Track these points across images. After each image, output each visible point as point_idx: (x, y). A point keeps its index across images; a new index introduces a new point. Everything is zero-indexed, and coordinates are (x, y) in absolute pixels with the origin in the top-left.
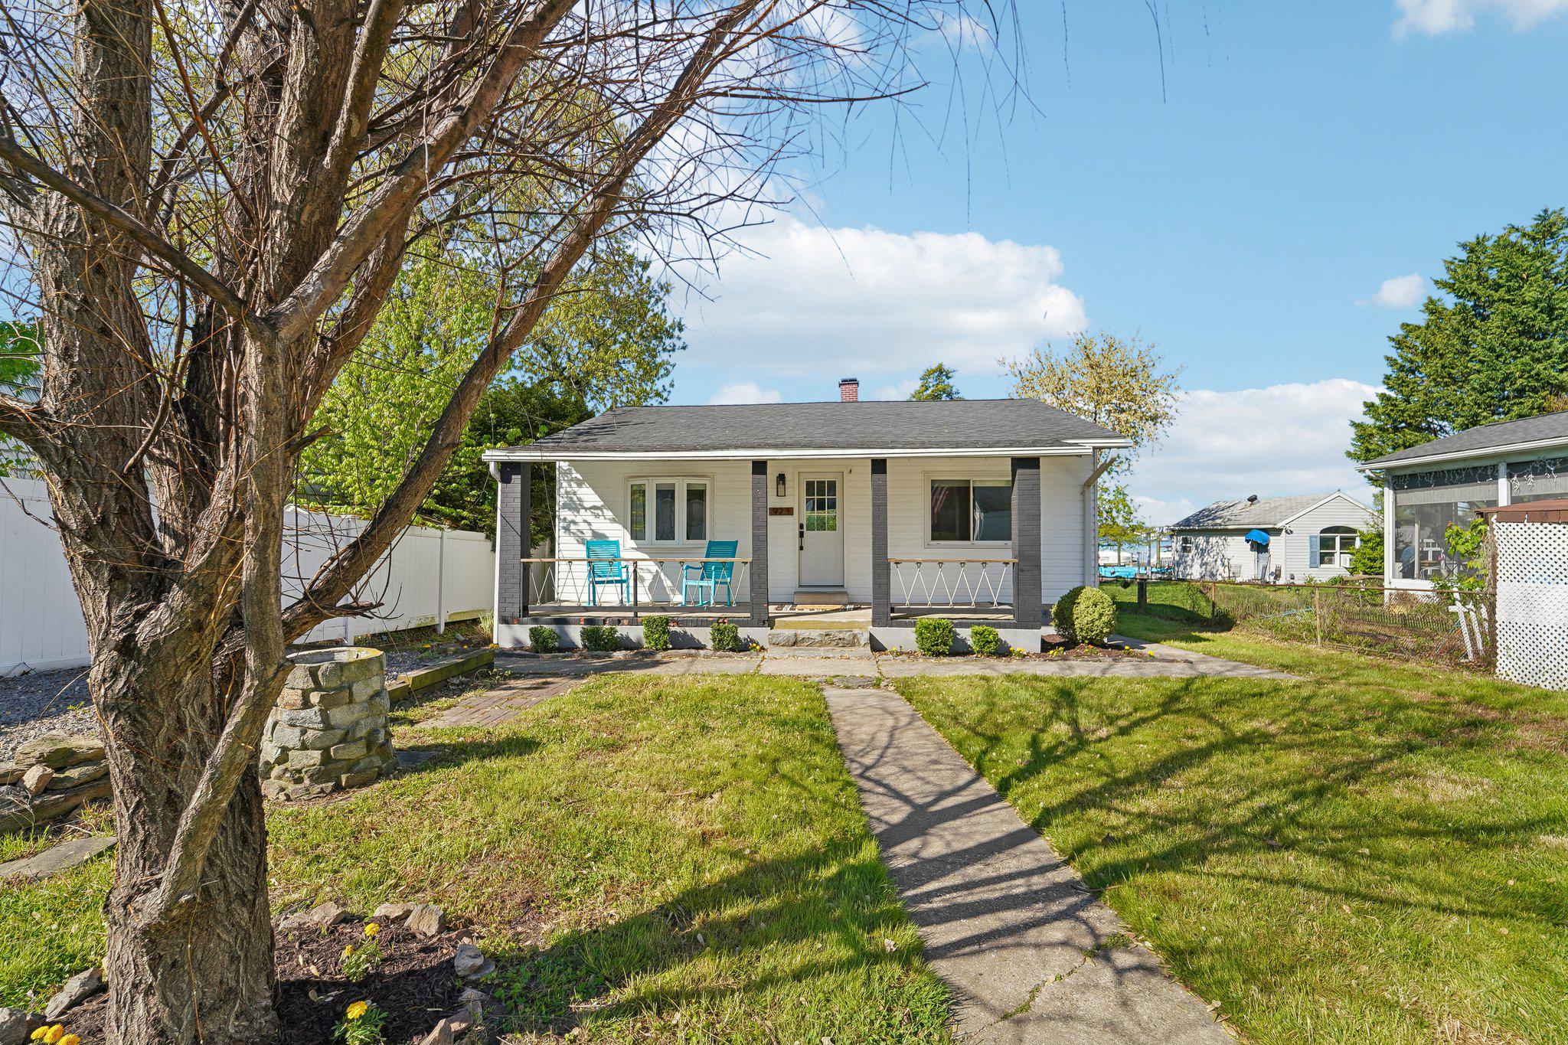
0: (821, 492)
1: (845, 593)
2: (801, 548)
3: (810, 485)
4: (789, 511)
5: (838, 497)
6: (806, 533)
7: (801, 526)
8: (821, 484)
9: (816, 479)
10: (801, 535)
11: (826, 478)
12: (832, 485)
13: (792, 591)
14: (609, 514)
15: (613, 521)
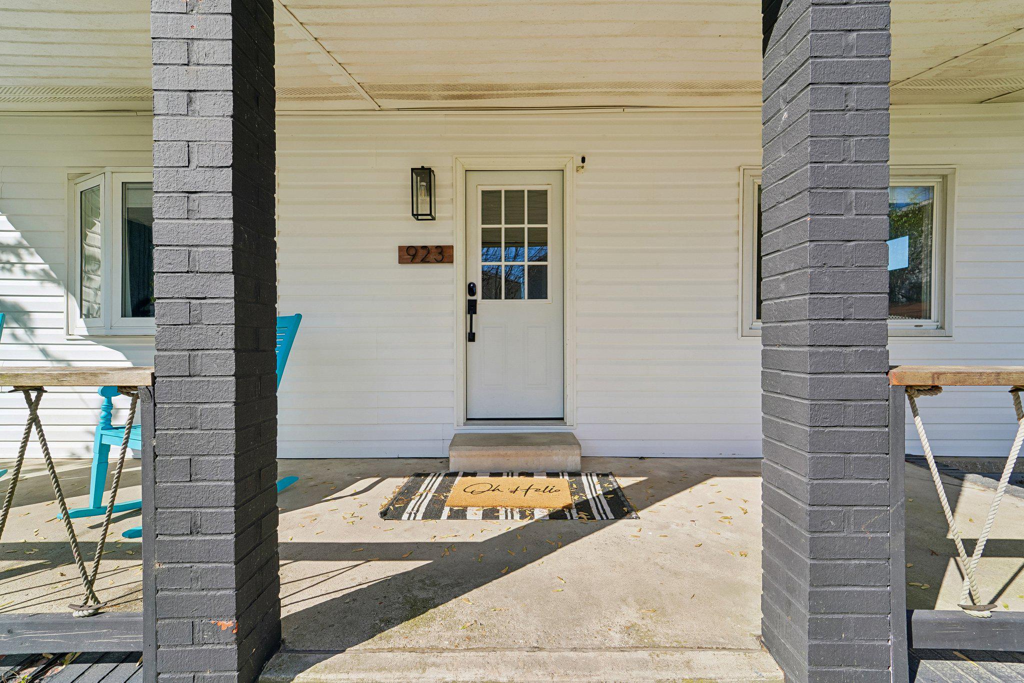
0: (514, 216)
1: (569, 441)
2: (471, 337)
3: (490, 198)
4: (443, 254)
5: (552, 226)
6: (483, 305)
7: (471, 290)
8: (514, 197)
9: (503, 184)
10: (472, 307)
11: (527, 184)
12: (539, 198)
13: (450, 433)
14: (35, 262)
15: (45, 277)
